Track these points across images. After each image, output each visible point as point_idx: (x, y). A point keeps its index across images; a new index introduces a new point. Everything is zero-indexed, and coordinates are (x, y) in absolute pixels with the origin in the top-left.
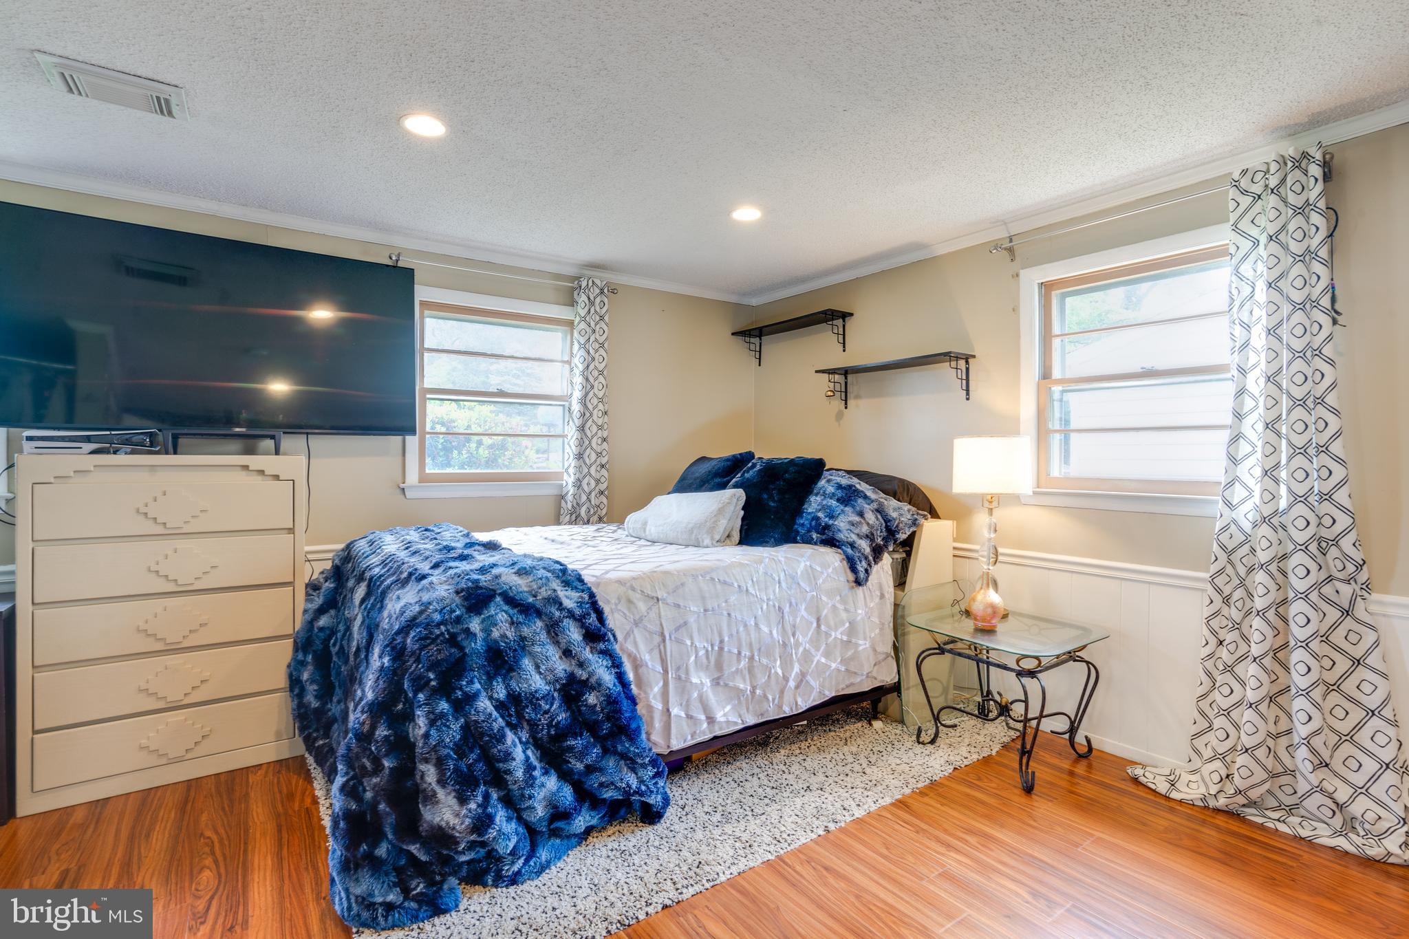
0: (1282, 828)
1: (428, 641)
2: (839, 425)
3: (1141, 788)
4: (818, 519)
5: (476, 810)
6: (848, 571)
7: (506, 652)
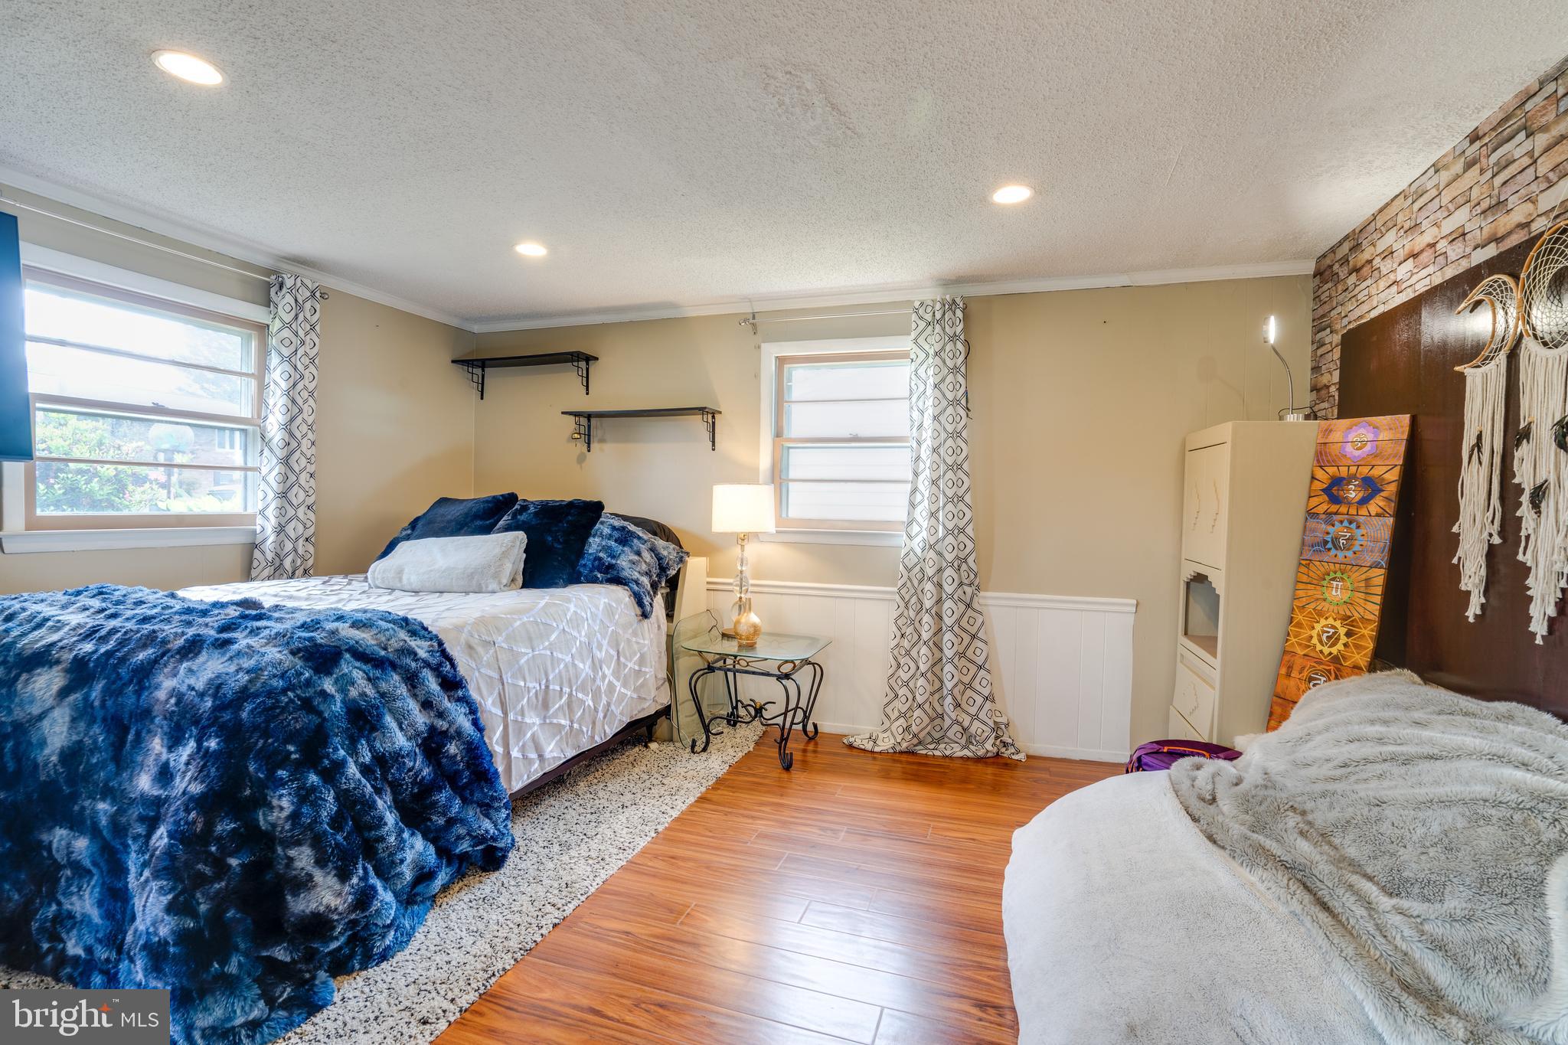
0: (937, 753)
1: (278, 711)
2: (581, 467)
3: (855, 750)
4: (600, 559)
5: (358, 885)
6: (636, 605)
7: (369, 712)
